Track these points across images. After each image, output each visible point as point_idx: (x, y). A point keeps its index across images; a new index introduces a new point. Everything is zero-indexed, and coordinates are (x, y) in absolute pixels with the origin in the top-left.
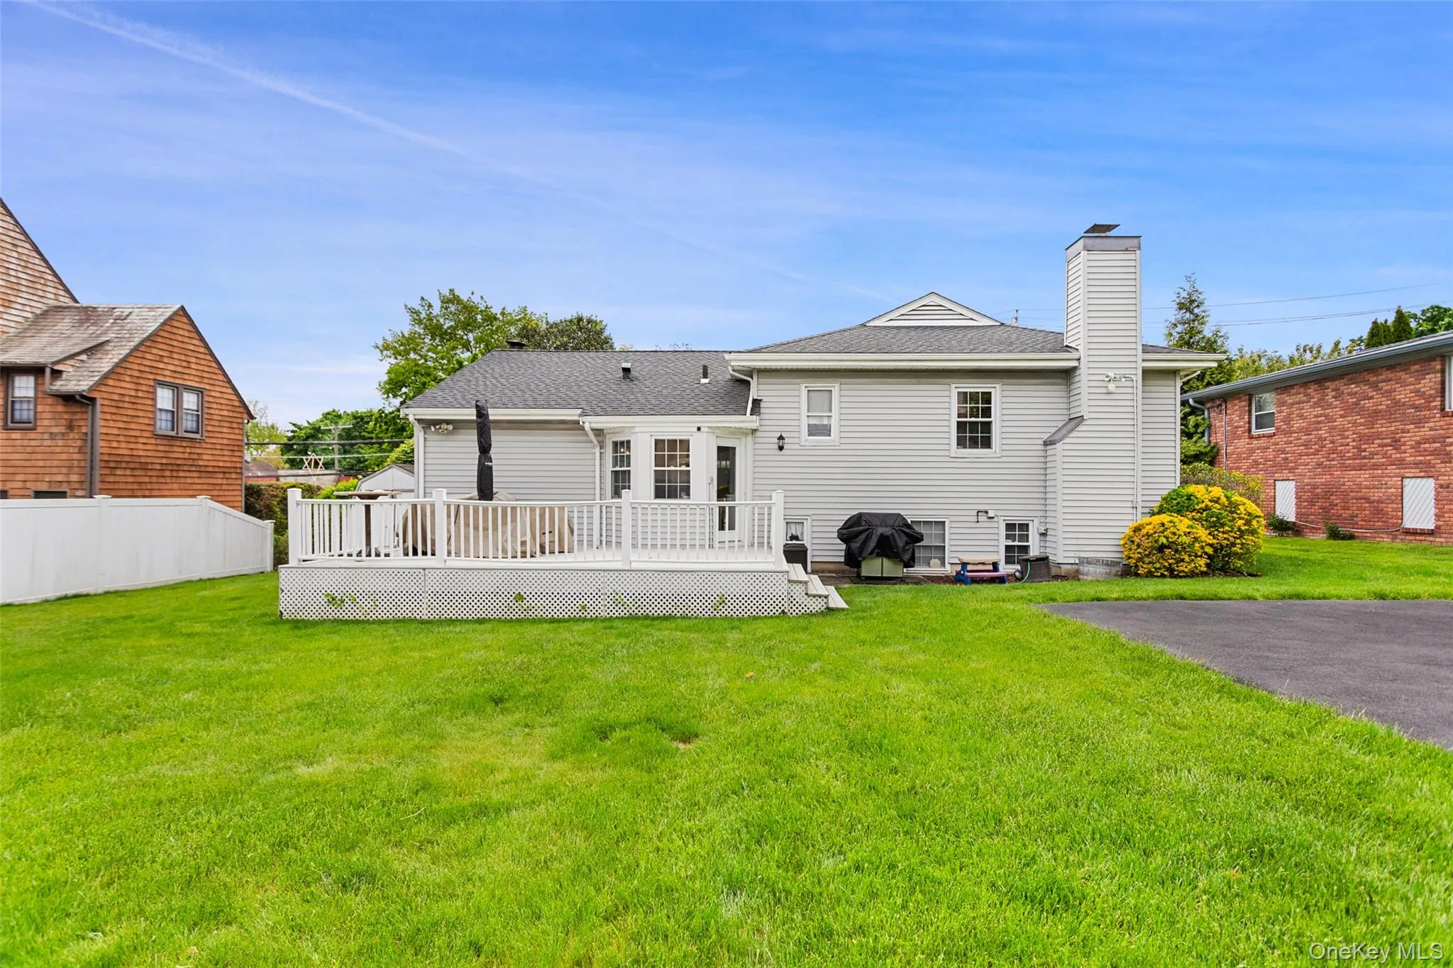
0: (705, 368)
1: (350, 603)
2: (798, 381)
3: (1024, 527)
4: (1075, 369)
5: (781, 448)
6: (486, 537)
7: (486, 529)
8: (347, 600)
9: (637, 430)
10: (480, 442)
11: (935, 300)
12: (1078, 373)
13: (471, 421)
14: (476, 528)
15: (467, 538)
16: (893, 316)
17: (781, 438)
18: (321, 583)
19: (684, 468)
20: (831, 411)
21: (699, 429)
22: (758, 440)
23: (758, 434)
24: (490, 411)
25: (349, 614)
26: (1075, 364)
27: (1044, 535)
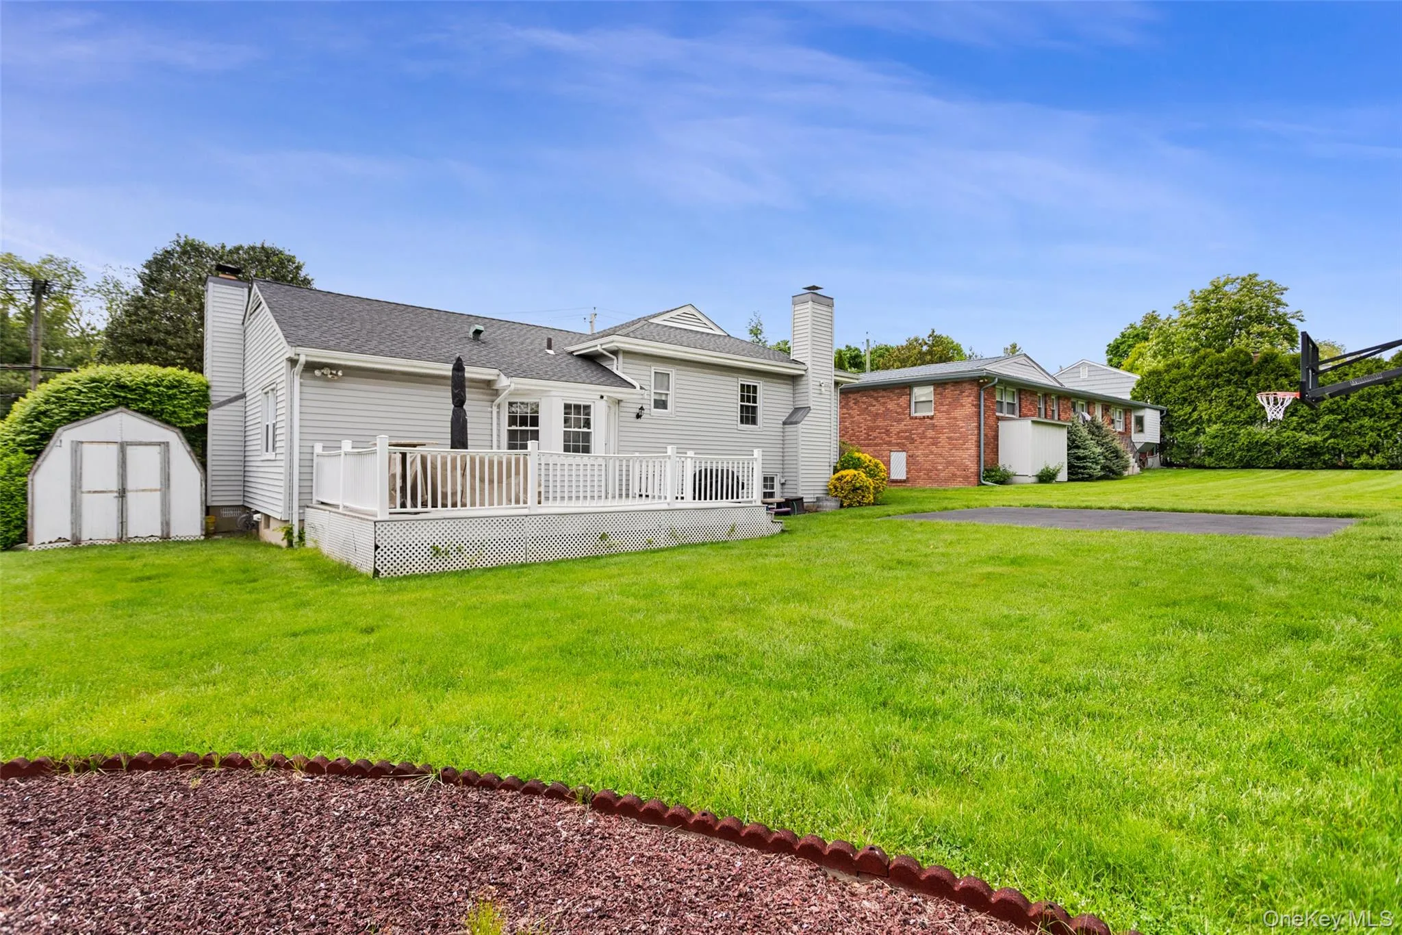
0: (549, 340)
1: (454, 554)
2: (649, 364)
3: (772, 479)
4: (802, 376)
5: (638, 416)
6: (500, 487)
7: (491, 481)
8: (452, 551)
9: (553, 393)
10: (454, 396)
11: (689, 310)
12: (804, 378)
13: (444, 377)
14: (482, 480)
15: (482, 490)
16: (667, 316)
17: (642, 408)
18: (422, 535)
19: (586, 430)
20: (668, 390)
21: (602, 397)
22: (622, 409)
23: (622, 404)
24: (467, 368)
25: (455, 565)
26: (803, 373)
27: (783, 484)
